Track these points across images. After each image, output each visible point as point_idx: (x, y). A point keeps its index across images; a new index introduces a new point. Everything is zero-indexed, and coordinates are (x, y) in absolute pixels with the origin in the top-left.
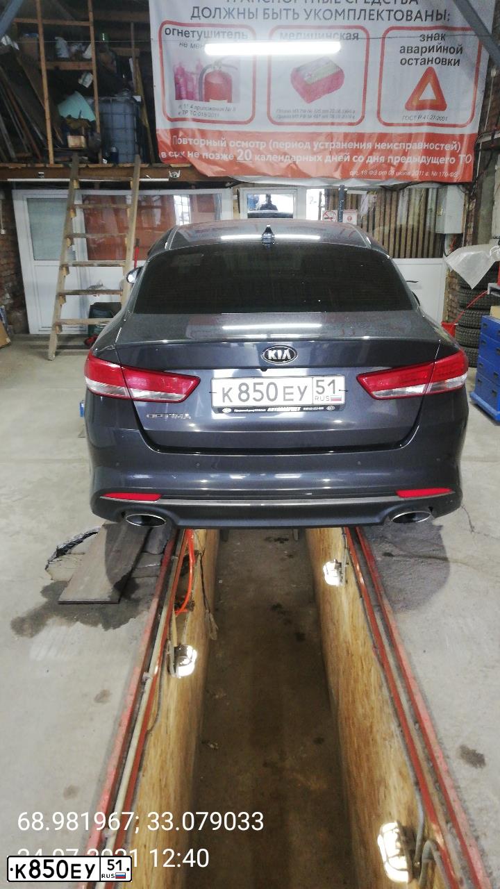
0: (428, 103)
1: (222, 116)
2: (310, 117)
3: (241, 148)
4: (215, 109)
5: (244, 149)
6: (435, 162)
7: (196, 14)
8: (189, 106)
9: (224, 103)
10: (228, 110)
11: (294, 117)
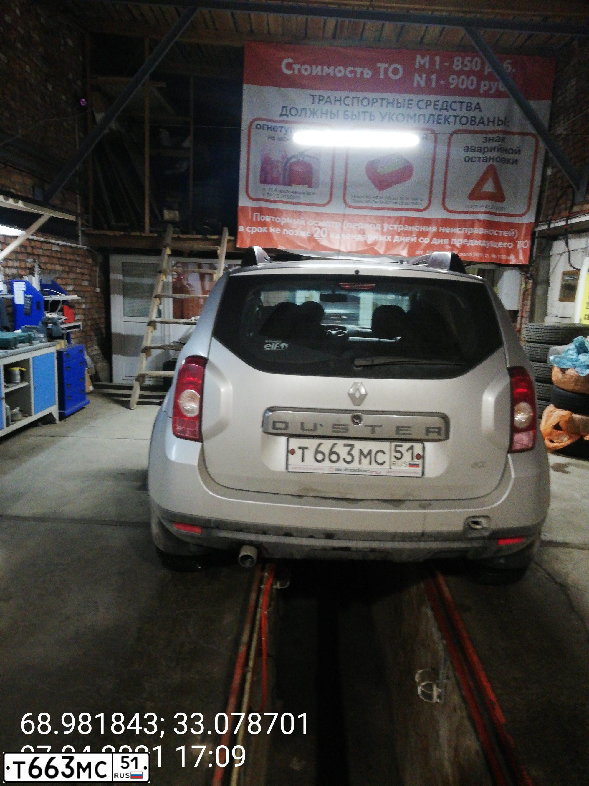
0: (488, 195)
1: (304, 199)
2: (383, 203)
3: (318, 227)
4: (296, 193)
5: (321, 228)
6: (494, 246)
7: (284, 113)
8: (274, 189)
9: (305, 188)
10: (308, 194)
11: (367, 202)
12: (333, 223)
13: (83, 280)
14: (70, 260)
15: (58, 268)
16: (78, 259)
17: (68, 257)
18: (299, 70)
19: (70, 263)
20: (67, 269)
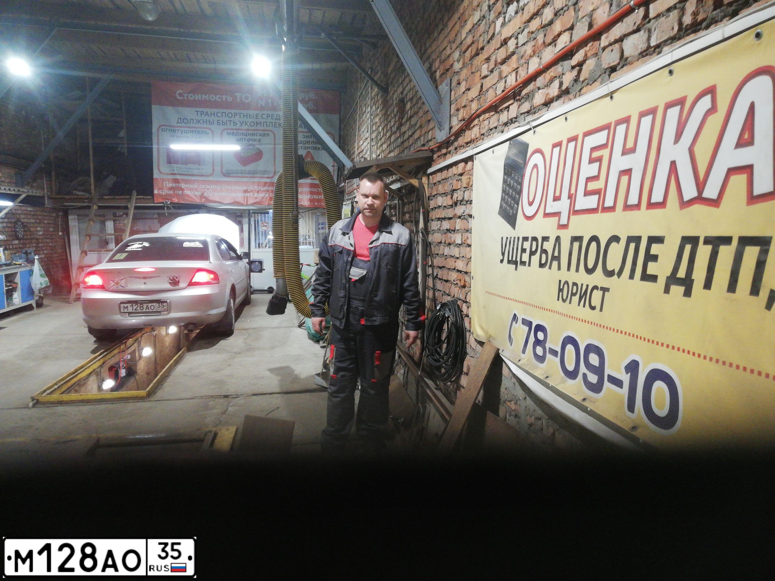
1: (195, 172)
2: (245, 173)
3: (207, 189)
4: (190, 169)
6: (316, 198)
7: (179, 121)
8: (175, 167)
9: (196, 166)
10: (199, 169)
11: (236, 173)
12: (216, 186)
13: (49, 227)
14: (40, 215)
15: (32, 221)
16: (46, 214)
17: (39, 213)
18: (187, 97)
19: (40, 217)
20: (38, 221)
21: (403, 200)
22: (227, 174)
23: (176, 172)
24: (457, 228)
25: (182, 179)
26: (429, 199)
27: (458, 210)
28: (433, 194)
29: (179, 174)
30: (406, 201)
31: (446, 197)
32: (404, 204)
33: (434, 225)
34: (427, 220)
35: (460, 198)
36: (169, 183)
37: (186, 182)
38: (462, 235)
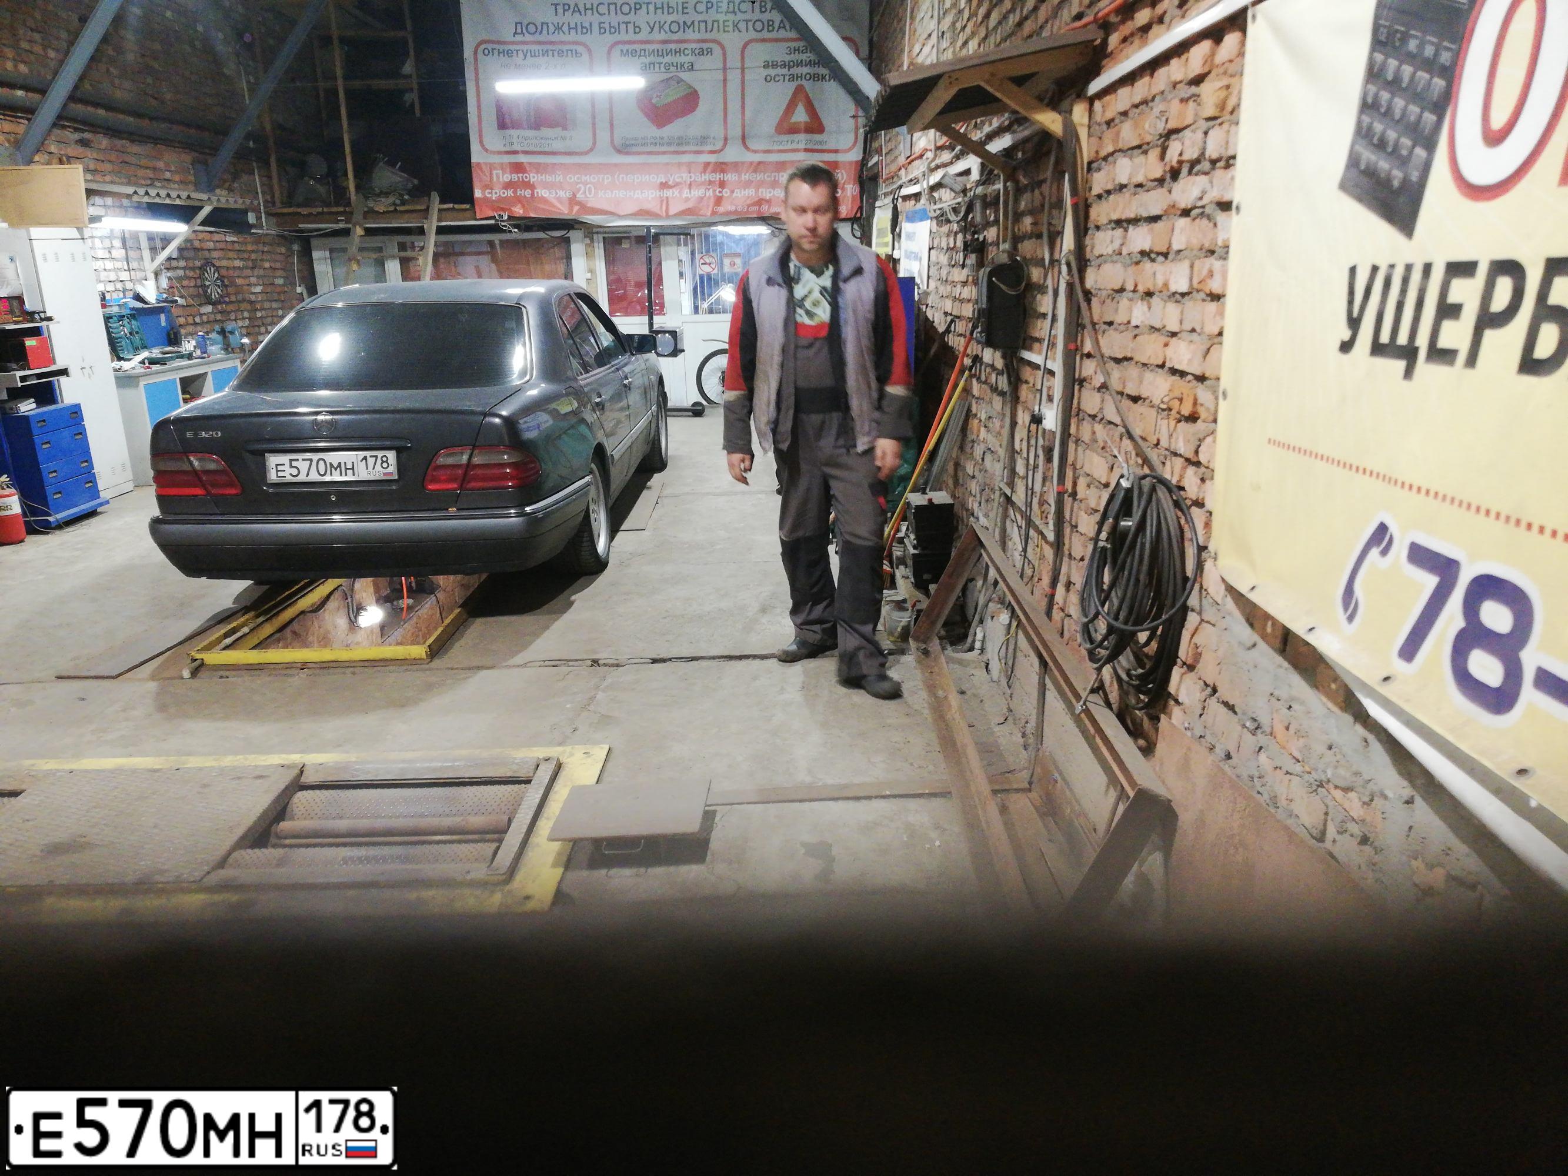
0: (802, 126)
1: (557, 146)
2: (663, 145)
3: (581, 183)
4: (547, 138)
5: (585, 184)
7: (519, 30)
8: (515, 136)
9: (558, 131)
10: (564, 139)
11: (643, 145)
12: (601, 176)
13: (275, 277)
14: (253, 251)
15: (238, 263)
16: (266, 249)
17: (250, 247)
19: (253, 256)
20: (250, 264)
21: (1016, 182)
22: (623, 149)
23: (516, 147)
24: (1176, 247)
25: (530, 163)
26: (1089, 169)
27: (1183, 192)
28: (1103, 154)
29: (526, 153)
30: (1024, 181)
31: (1142, 158)
32: (1019, 191)
33: (1102, 242)
34: (1082, 230)
35: (1191, 154)
36: (504, 172)
37: (539, 168)
38: (1192, 266)
